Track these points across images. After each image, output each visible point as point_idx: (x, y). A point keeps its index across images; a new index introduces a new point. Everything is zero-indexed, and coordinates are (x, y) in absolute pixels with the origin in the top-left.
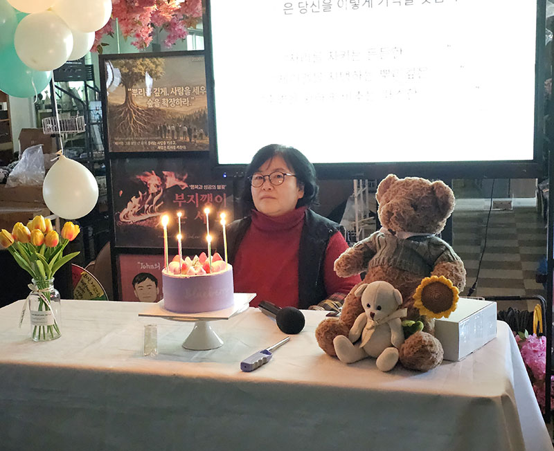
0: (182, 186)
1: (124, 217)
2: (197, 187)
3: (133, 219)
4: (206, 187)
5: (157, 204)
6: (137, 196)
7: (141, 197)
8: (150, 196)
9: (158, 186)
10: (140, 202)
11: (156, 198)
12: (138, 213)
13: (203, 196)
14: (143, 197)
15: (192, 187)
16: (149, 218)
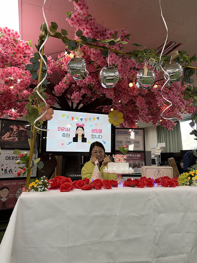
1: (3, 138)
3: (6, 139)
5: (15, 135)
6: (9, 132)
7: (10, 132)
8: (14, 132)
9: (17, 130)
10: (9, 134)
11: (16, 133)
12: (9, 137)
14: (11, 132)
16: (12, 139)
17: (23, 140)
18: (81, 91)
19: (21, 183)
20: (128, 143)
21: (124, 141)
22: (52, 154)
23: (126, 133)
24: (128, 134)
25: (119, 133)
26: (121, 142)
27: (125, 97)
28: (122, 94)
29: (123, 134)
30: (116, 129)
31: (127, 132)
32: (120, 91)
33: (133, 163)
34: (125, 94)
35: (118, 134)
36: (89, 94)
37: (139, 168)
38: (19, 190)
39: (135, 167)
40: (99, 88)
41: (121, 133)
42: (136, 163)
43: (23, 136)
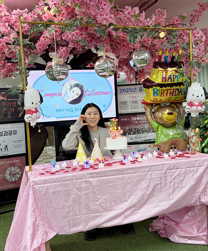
0: (5, 99)
2: (10, 100)
4: (14, 100)
13: (13, 103)
15: (9, 100)
17: (4, 112)
18: (69, 46)
19: (9, 162)
20: (134, 103)
21: (129, 101)
22: (41, 125)
23: (131, 91)
24: (133, 92)
25: (122, 91)
26: (125, 103)
27: (124, 49)
28: (120, 47)
29: (127, 92)
30: (117, 87)
31: (132, 89)
32: (118, 43)
33: (142, 127)
34: (124, 46)
35: (120, 92)
36: (79, 48)
37: (149, 134)
38: (9, 170)
39: (144, 133)
40: (91, 41)
41: (124, 91)
42: (146, 127)
43: (4, 106)
